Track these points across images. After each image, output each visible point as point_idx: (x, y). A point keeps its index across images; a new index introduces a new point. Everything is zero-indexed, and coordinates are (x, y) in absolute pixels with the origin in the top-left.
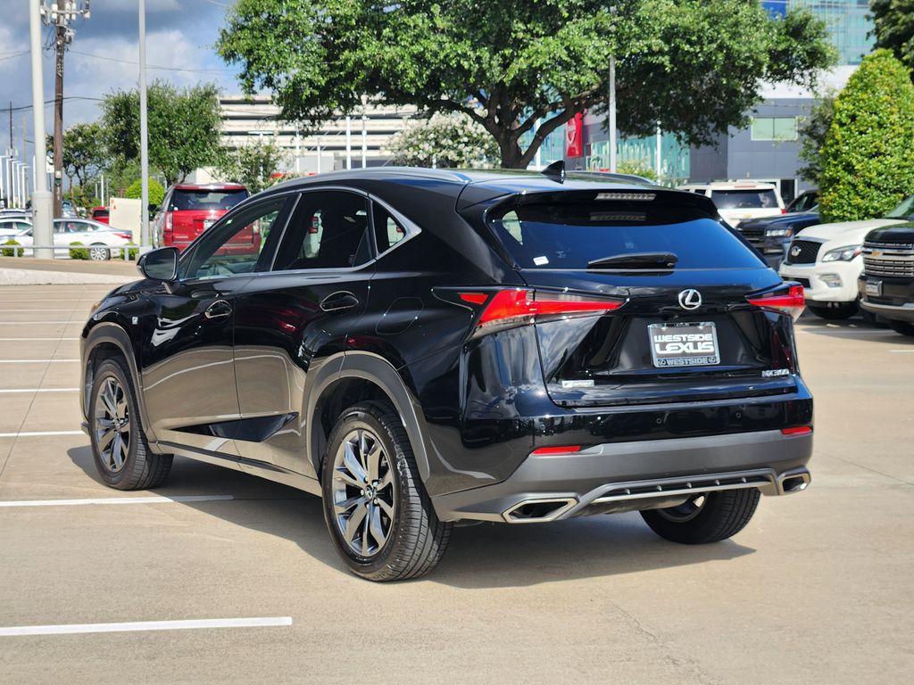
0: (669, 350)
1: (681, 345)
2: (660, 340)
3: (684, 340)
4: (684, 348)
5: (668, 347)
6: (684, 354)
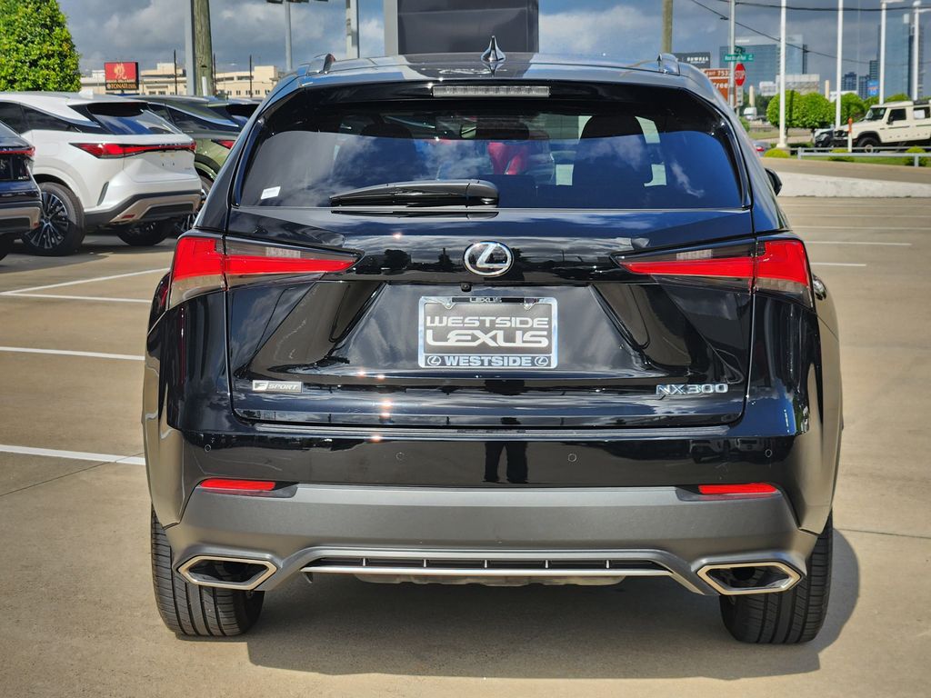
0: (453, 341)
1: (478, 333)
2: (437, 323)
3: (488, 325)
4: (485, 338)
5: (452, 335)
6: (483, 349)
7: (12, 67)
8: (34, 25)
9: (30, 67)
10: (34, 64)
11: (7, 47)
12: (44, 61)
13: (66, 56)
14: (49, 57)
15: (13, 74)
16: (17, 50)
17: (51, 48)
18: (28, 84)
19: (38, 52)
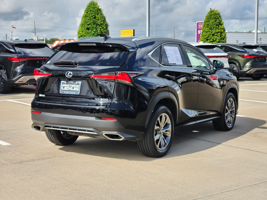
0: (65, 89)
1: (69, 88)
2: (63, 86)
3: (70, 86)
4: (70, 89)
5: (65, 88)
6: (69, 90)
7: (208, 36)
8: (214, 25)
9: (212, 36)
10: (213, 35)
11: (207, 31)
12: (216, 34)
13: (222, 33)
14: (217, 33)
15: (208, 37)
16: (209, 31)
17: (218, 31)
18: (211, 40)
19: (215, 32)
